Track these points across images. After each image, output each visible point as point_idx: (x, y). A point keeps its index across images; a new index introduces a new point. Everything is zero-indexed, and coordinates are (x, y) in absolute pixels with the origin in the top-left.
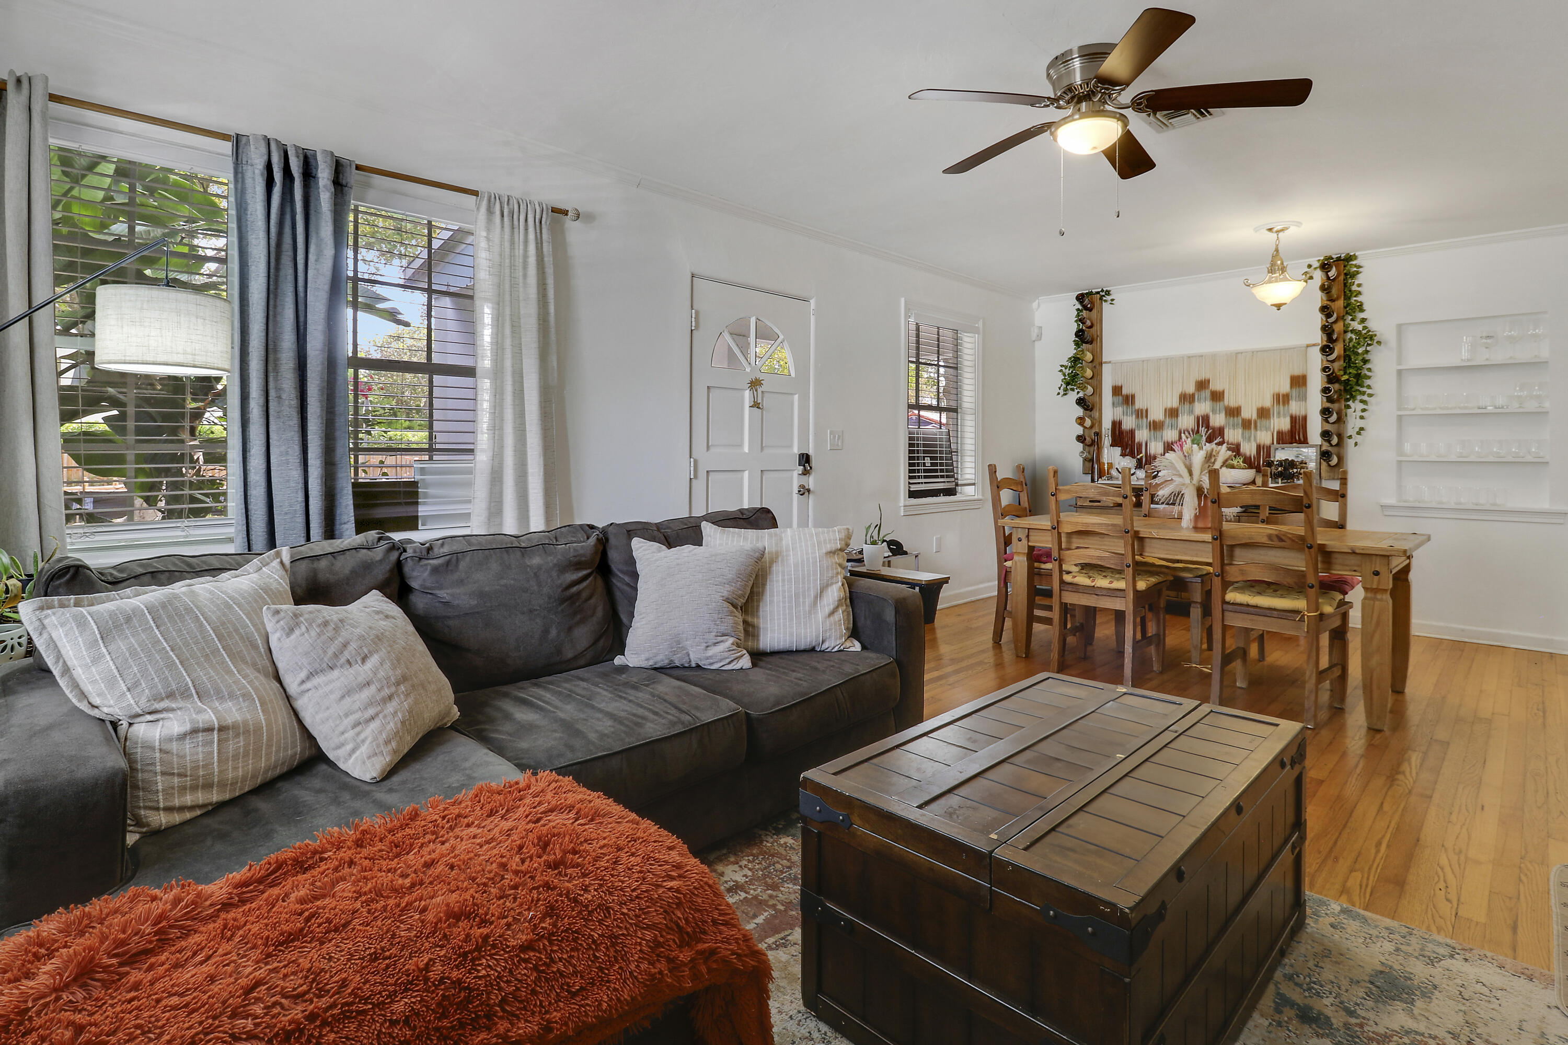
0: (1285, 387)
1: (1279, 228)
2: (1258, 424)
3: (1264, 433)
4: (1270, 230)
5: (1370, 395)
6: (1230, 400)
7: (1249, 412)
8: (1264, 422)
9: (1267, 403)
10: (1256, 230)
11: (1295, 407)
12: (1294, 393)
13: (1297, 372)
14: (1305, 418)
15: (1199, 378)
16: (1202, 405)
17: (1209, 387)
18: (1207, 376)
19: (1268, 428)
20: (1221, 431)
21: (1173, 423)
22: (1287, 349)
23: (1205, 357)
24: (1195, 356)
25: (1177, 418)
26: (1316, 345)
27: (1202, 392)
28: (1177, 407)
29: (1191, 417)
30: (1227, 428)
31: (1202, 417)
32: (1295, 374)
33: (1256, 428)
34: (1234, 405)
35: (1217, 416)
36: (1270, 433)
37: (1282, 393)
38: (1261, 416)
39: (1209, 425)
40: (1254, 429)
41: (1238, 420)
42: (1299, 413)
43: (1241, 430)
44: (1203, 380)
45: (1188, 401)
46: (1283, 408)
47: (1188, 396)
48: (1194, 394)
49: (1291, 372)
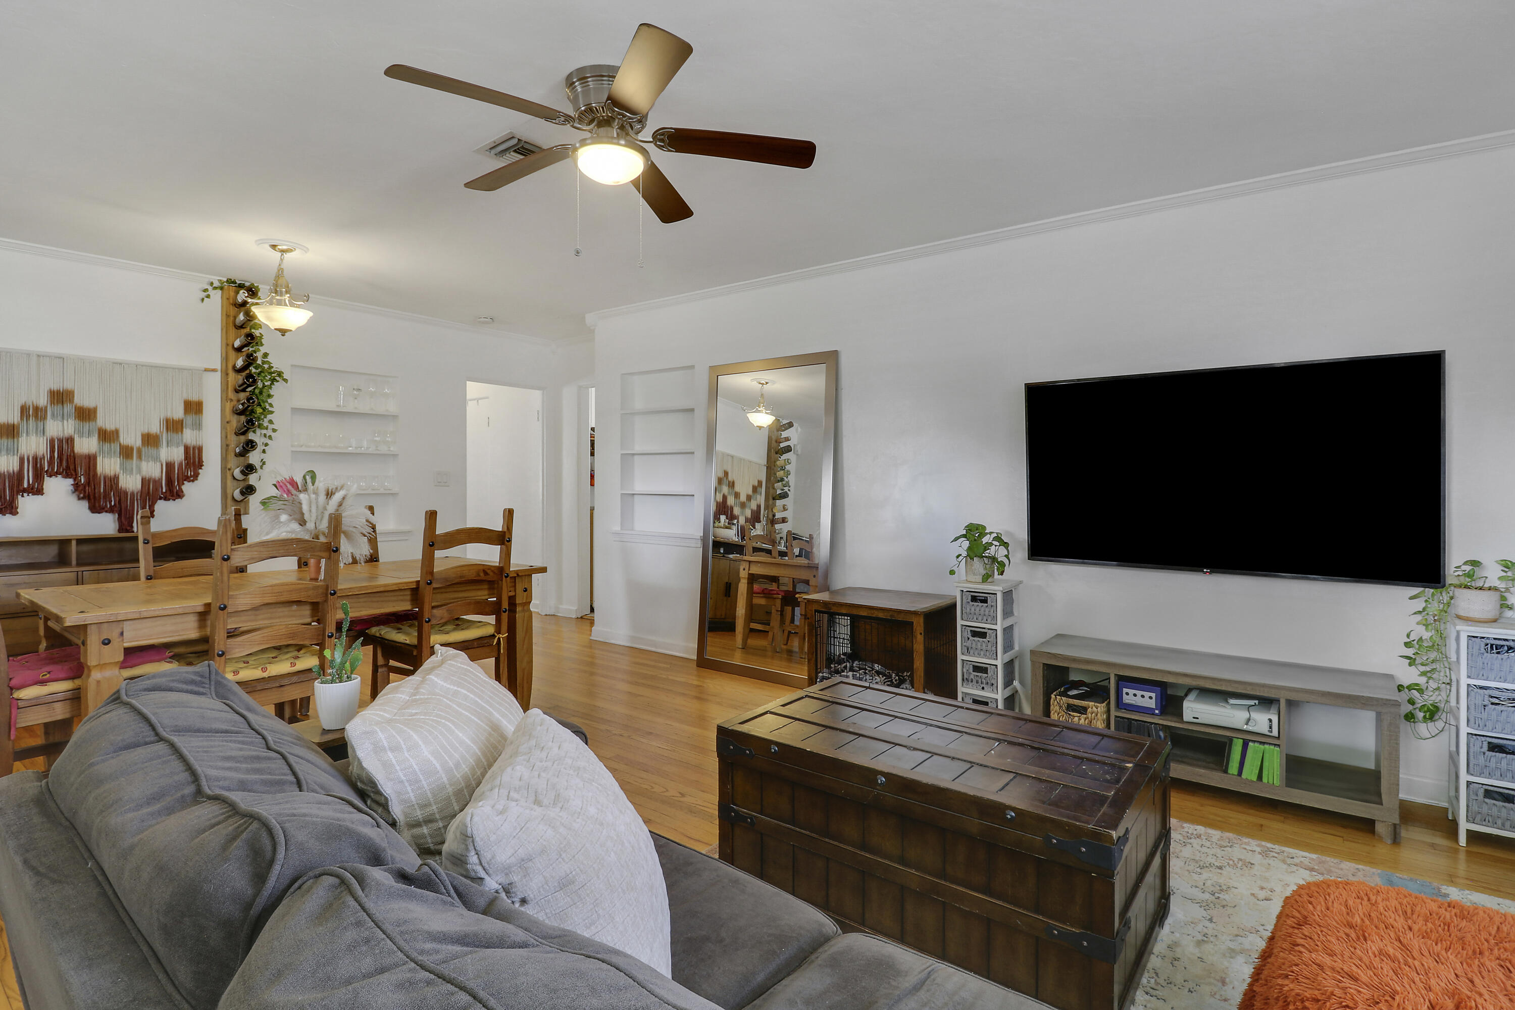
0: (178, 413)
1: (285, 247)
2: (143, 453)
3: (151, 464)
4: (274, 247)
5: (274, 430)
6: (104, 421)
7: (131, 438)
8: (152, 451)
9: (155, 428)
10: (260, 242)
11: (189, 436)
12: (189, 420)
13: (194, 398)
14: (200, 449)
15: (55, 387)
16: (60, 424)
17: (71, 401)
18: (68, 386)
19: (157, 459)
20: (91, 460)
21: (9, 446)
22: (181, 369)
23: (65, 360)
24: (50, 357)
25: (16, 440)
26: (214, 370)
27: (60, 406)
28: (16, 423)
29: (42, 438)
30: (100, 456)
31: (59, 440)
32: (190, 399)
33: (140, 457)
34: (109, 426)
35: (85, 440)
36: (158, 464)
37: (175, 419)
38: (146, 442)
39: (73, 451)
40: (137, 458)
41: (116, 447)
42: (194, 443)
43: (119, 459)
44: (61, 390)
45: (36, 417)
46: (176, 437)
47: (37, 409)
48: (46, 407)
49: (185, 396)
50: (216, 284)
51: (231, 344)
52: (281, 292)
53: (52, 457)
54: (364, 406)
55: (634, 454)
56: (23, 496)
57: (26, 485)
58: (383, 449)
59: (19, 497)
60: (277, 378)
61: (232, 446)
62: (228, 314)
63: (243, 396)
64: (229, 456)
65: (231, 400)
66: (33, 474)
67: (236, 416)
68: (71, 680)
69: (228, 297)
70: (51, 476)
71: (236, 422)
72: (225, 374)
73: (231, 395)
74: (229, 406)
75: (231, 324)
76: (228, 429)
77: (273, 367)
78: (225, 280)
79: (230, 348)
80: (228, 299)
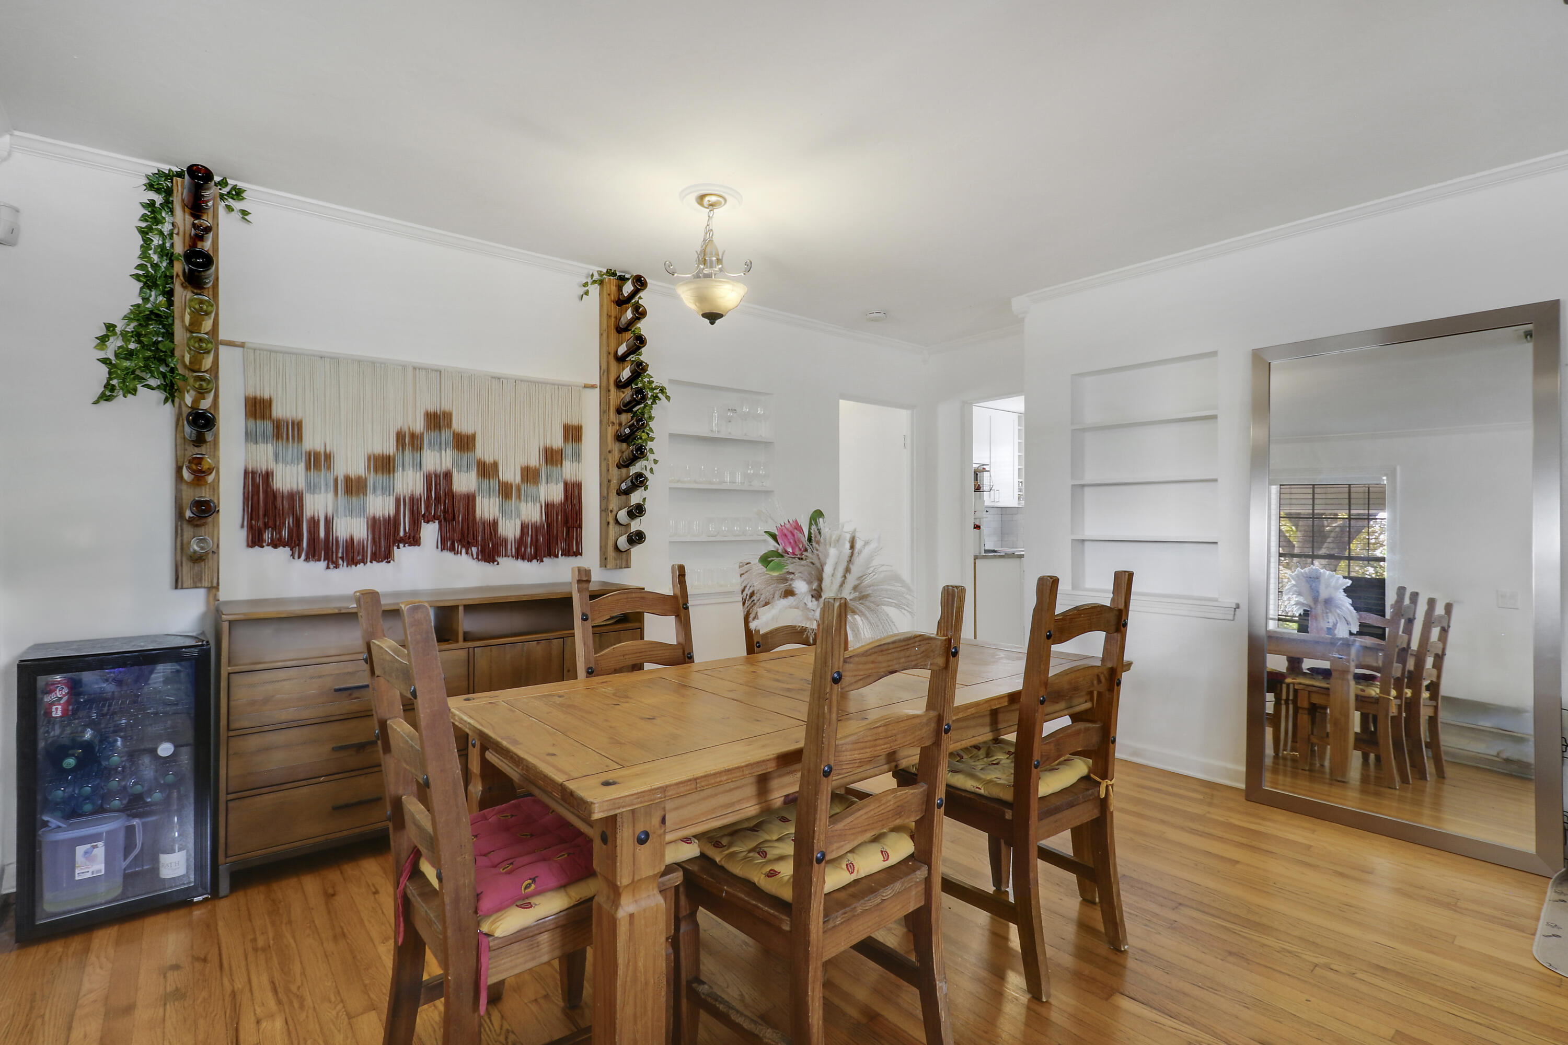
0: (557, 441)
1: (713, 199)
2: (523, 491)
3: (530, 504)
4: (701, 198)
5: (655, 461)
6: (483, 451)
7: (510, 472)
8: (532, 489)
9: (534, 459)
10: (688, 191)
11: (568, 470)
12: (569, 449)
13: (574, 421)
14: (580, 486)
15: (432, 408)
16: (438, 455)
17: (449, 425)
18: (446, 407)
19: (535, 499)
20: (470, 499)
21: (385, 484)
22: (560, 385)
23: (442, 373)
24: (426, 369)
25: (392, 475)
26: (593, 387)
27: (437, 432)
28: (392, 454)
29: (418, 474)
30: (479, 495)
31: (436, 476)
32: (570, 423)
33: (519, 497)
34: (489, 459)
35: (464, 476)
36: (538, 505)
37: (554, 448)
38: (526, 479)
39: (451, 490)
40: (516, 499)
41: (494, 484)
42: (574, 479)
43: (497, 499)
44: (439, 412)
45: (412, 444)
46: (555, 470)
47: (413, 436)
48: (422, 435)
49: (564, 420)
50: (596, 277)
51: (612, 353)
52: (711, 261)
53: (429, 497)
54: (735, 431)
55: (1083, 486)
56: (398, 548)
57: (402, 534)
58: (757, 485)
59: (395, 548)
60: (660, 395)
61: (615, 481)
62: (609, 314)
63: (625, 417)
64: (611, 494)
65: (613, 423)
66: (410, 518)
67: (617, 444)
68: (562, 890)
69: (609, 292)
70: (428, 522)
71: (617, 451)
72: (605, 391)
73: (613, 416)
74: (611, 431)
75: (613, 327)
76: (610, 460)
77: (653, 382)
78: (605, 271)
79: (612, 357)
80: (609, 295)
